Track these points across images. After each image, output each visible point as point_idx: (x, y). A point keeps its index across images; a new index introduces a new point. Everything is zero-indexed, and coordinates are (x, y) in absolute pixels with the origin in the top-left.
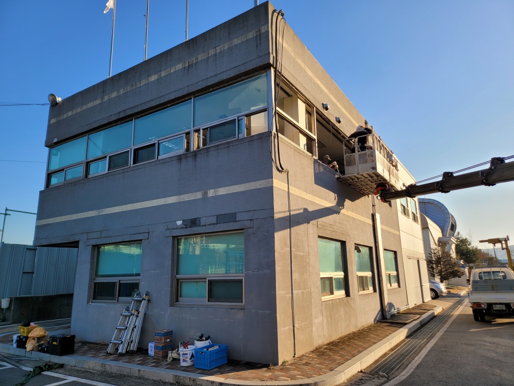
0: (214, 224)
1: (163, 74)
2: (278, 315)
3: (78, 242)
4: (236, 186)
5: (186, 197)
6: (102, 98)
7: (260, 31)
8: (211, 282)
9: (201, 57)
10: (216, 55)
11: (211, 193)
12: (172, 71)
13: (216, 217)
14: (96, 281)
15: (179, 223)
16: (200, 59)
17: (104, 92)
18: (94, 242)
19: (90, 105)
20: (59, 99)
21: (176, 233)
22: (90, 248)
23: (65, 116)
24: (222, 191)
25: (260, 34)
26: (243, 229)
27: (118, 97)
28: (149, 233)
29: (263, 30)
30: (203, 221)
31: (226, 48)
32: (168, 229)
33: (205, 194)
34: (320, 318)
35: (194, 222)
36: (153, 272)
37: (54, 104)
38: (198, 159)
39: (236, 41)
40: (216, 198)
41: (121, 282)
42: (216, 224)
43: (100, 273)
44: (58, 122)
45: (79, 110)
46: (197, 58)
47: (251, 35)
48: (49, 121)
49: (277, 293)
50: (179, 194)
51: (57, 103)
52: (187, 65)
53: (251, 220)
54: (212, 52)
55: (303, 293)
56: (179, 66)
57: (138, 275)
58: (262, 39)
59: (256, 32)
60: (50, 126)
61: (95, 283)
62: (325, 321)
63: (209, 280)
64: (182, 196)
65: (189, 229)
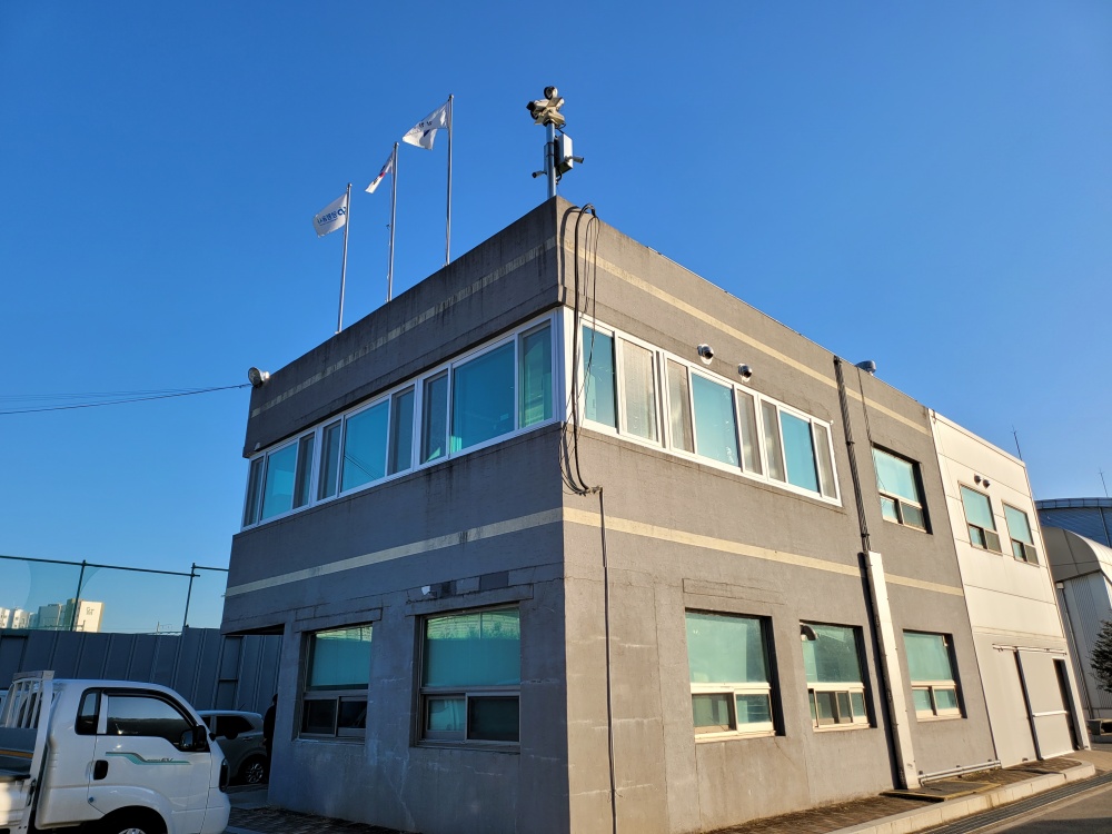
0: (475, 592)
1: (408, 326)
2: (570, 766)
3: (282, 626)
4: (508, 522)
5: (437, 543)
6: (324, 372)
7: (544, 247)
8: (473, 702)
9: (462, 295)
10: (482, 291)
11: (472, 535)
12: (421, 321)
13: (478, 579)
14: (307, 698)
15: (426, 590)
16: (459, 299)
17: (326, 359)
18: (304, 626)
19: (307, 383)
20: (265, 376)
21: (422, 609)
22: (298, 636)
23: (273, 404)
24: (489, 531)
25: (545, 253)
26: (517, 602)
27: (346, 368)
28: (382, 609)
29: (549, 247)
30: (461, 587)
31: (497, 278)
32: (409, 602)
33: (464, 536)
34: (691, 778)
35: (445, 590)
36: (386, 681)
37: (258, 384)
38: (455, 474)
39: (511, 267)
40: (479, 542)
41: (343, 700)
42: (479, 592)
43: (314, 684)
44: (262, 414)
45: (291, 393)
46: (455, 298)
47: (532, 255)
48: (251, 412)
49: (570, 723)
50: (427, 538)
51: (261, 382)
52: (441, 310)
53: (530, 584)
54: (476, 286)
55: (640, 725)
56: (431, 313)
57: (365, 686)
58: (548, 262)
59: (539, 250)
60: (251, 421)
61: (307, 702)
62: (705, 785)
63: (469, 698)
64: (431, 541)
65: (439, 602)
